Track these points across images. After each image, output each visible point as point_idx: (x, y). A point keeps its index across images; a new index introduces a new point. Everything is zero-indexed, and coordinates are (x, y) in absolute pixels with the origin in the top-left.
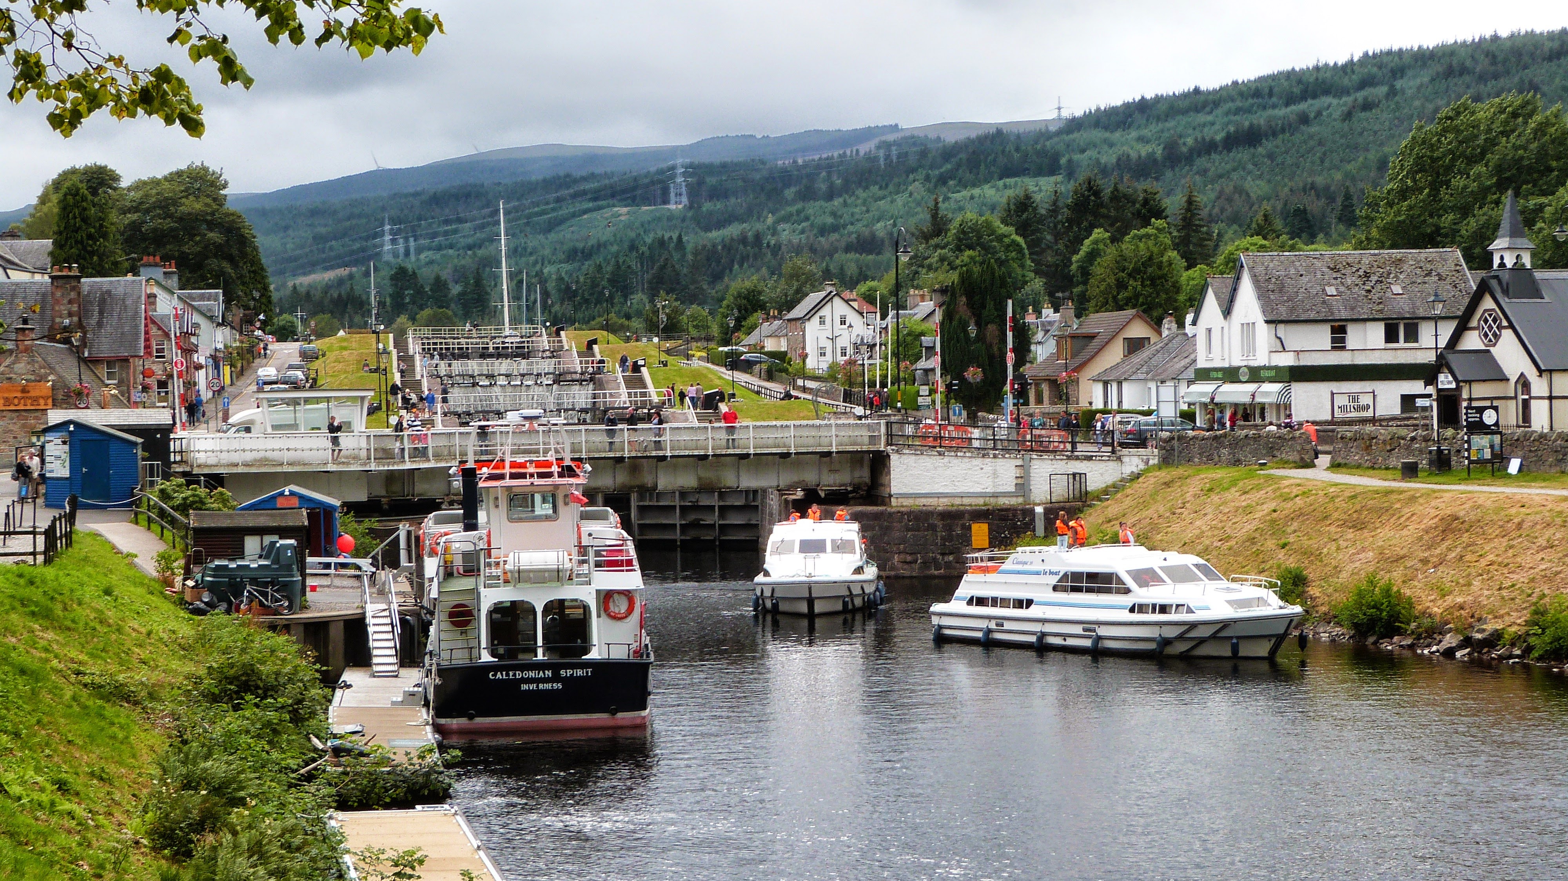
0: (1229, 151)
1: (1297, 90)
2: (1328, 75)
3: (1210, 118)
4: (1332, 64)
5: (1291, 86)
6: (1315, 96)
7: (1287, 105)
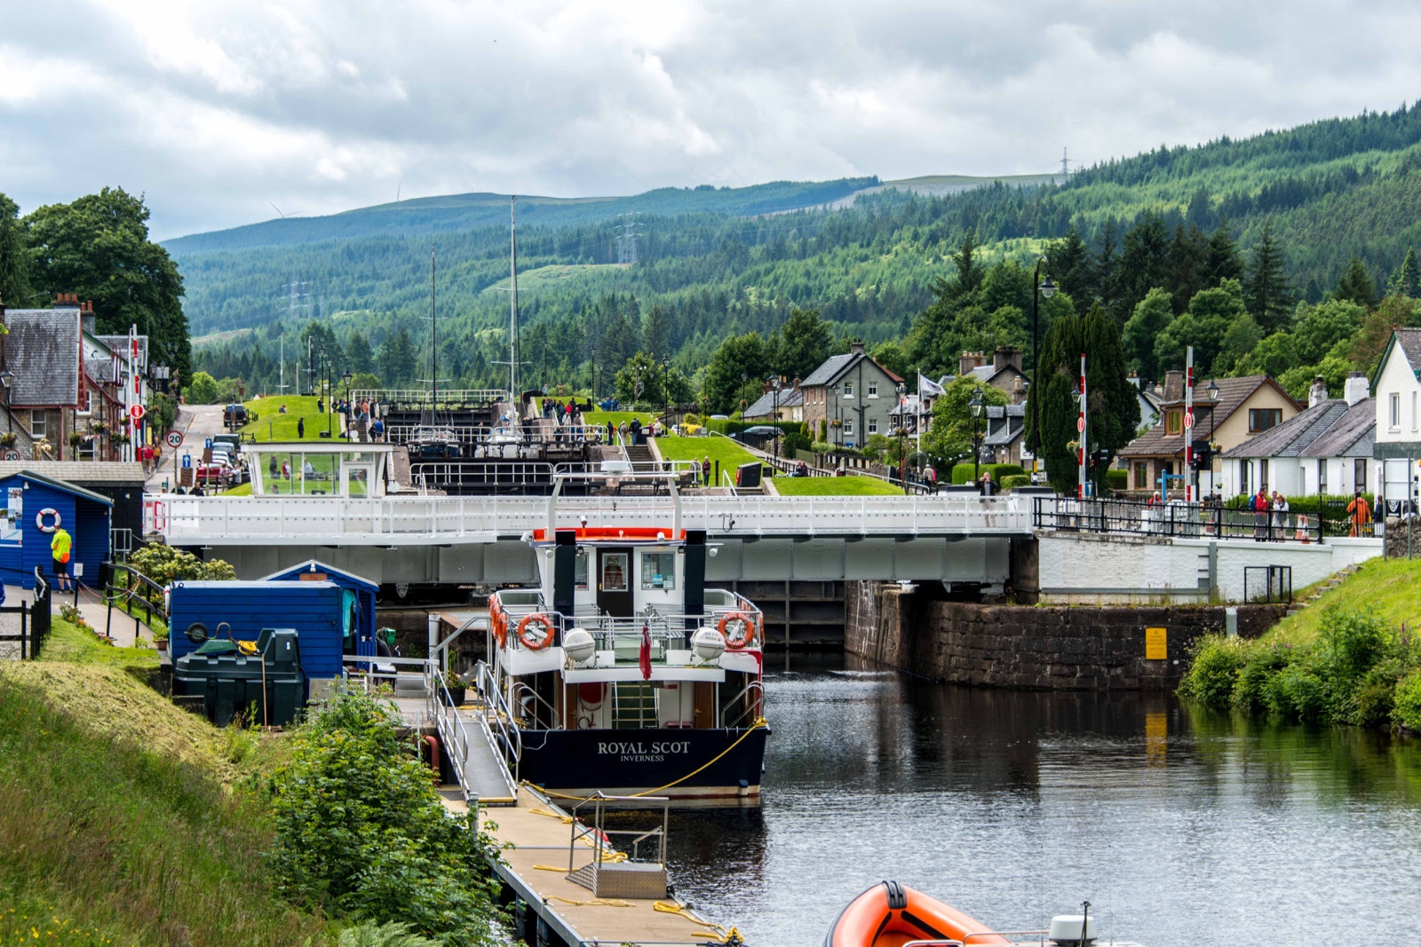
0: (1267, 211)
1: (1340, 144)
2: (1377, 126)
3: (1242, 171)
4: (1380, 114)
5: (1334, 139)
6: (1361, 149)
7: (1330, 158)
